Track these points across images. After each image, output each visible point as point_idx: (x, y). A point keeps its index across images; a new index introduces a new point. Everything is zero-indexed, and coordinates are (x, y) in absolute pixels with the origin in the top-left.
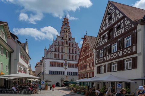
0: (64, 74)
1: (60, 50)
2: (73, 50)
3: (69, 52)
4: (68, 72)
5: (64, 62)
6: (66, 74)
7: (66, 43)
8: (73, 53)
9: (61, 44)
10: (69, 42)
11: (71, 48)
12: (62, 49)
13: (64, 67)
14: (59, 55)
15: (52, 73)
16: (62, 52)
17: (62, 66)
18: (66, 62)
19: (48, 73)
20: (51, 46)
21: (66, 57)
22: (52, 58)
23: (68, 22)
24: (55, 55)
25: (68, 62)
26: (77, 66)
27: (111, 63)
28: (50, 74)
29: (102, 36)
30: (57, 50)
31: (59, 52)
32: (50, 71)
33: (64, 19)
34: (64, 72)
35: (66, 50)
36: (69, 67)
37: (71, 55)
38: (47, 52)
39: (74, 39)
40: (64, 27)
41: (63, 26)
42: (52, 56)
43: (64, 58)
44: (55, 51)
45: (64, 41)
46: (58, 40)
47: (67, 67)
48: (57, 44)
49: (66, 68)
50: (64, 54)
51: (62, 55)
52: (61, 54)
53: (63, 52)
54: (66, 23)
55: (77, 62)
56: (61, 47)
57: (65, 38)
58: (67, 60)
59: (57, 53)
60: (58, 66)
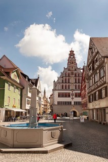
0: (71, 104)
1: (67, 81)
2: (79, 79)
3: (76, 82)
4: (74, 102)
5: (71, 92)
8: (79, 83)
9: (67, 75)
10: (75, 72)
11: (77, 78)
12: (69, 79)
13: (71, 97)
14: (66, 86)
15: (59, 103)
16: (69, 83)
17: (69, 96)
19: (56, 103)
20: (59, 78)
21: (72, 87)
22: (60, 89)
23: (74, 54)
24: (63, 86)
25: (74, 92)
26: (80, 95)
27: (95, 92)
31: (66, 83)
32: (58, 102)
33: (70, 51)
34: (71, 102)
35: (72, 80)
36: (75, 97)
37: (77, 84)
38: (56, 84)
39: (79, 69)
41: (69, 58)
42: (60, 87)
43: (71, 89)
44: (63, 82)
45: (70, 72)
46: (65, 72)
48: (64, 75)
49: (73, 98)
51: (69, 86)
54: (72, 55)
57: (71, 69)
58: (74, 90)
59: (64, 84)
60: (66, 96)
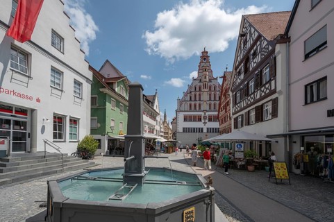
0: (202, 131)
1: (198, 98)
2: (215, 95)
3: (210, 100)
4: (208, 129)
5: (202, 114)
6: (205, 131)
7: (205, 86)
8: (215, 100)
9: (198, 89)
10: (209, 84)
11: (213, 93)
12: (200, 95)
13: (203, 121)
14: (195, 105)
15: (185, 130)
16: (200, 100)
17: (200, 120)
18: (205, 114)
19: (181, 131)
20: (186, 94)
21: (205, 106)
22: (186, 110)
23: (208, 57)
24: (190, 105)
25: (207, 114)
26: (216, 118)
27: (249, 112)
28: (184, 131)
29: (238, 70)
30: (193, 99)
31: (195, 100)
32: (184, 128)
33: (202, 53)
34: (202, 129)
35: (205, 96)
36: (209, 121)
37: (213, 103)
38: (181, 102)
39: (216, 79)
40: (203, 64)
41: (200, 63)
42: (187, 107)
43: (202, 109)
44: (191, 100)
45: (202, 84)
46: (194, 85)
47: (207, 121)
48: (193, 90)
49: (205, 123)
50: (202, 102)
51: (200, 105)
52: (198, 103)
53: (202, 99)
54: (205, 59)
55: (216, 113)
56: (198, 93)
57: (204, 80)
58: (207, 111)
59: (193, 103)
60: (195, 120)
